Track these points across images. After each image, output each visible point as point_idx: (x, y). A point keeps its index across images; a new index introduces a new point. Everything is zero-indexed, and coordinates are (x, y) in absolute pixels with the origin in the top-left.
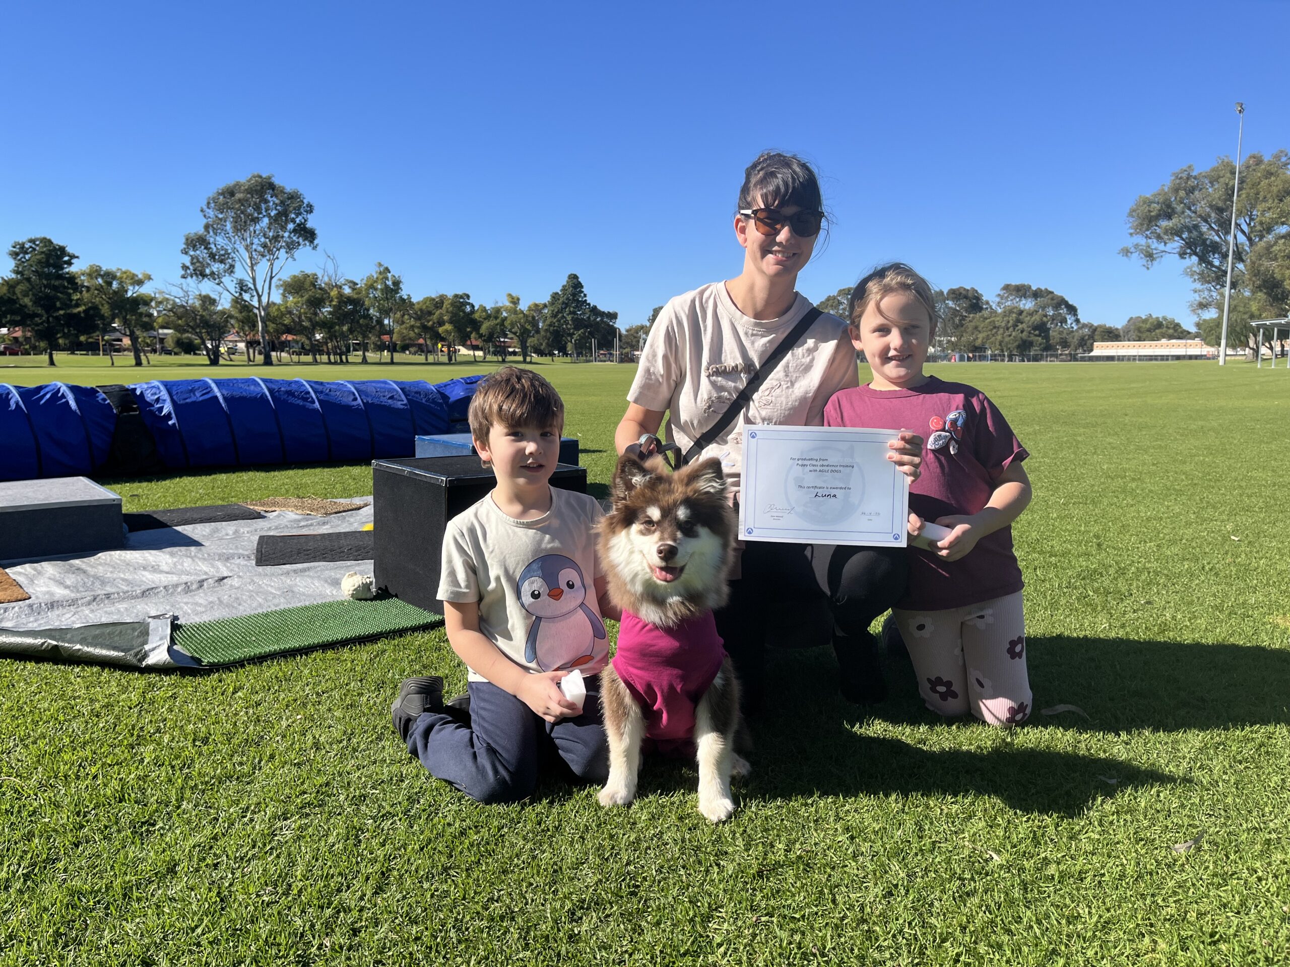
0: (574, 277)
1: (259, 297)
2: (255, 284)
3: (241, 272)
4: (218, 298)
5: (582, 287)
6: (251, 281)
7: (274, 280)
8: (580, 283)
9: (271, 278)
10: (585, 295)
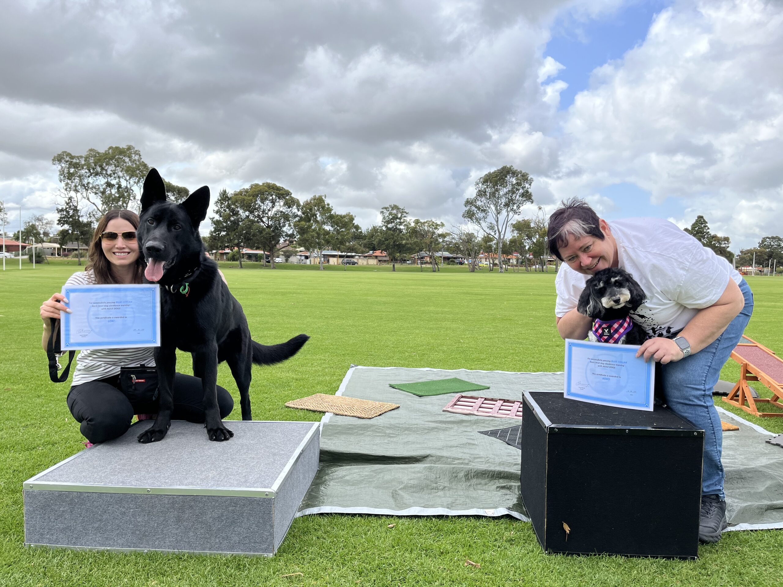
0: (700, 217)
1: (500, 233)
2: (498, 226)
3: (491, 219)
4: (476, 234)
5: (707, 223)
6: (495, 223)
7: (509, 223)
8: (704, 221)
9: (507, 222)
10: (708, 229)
